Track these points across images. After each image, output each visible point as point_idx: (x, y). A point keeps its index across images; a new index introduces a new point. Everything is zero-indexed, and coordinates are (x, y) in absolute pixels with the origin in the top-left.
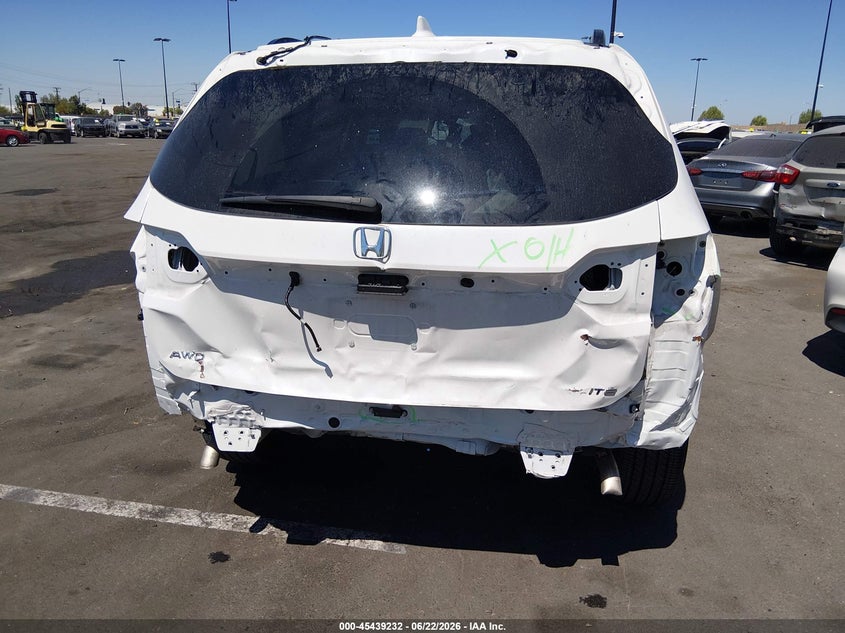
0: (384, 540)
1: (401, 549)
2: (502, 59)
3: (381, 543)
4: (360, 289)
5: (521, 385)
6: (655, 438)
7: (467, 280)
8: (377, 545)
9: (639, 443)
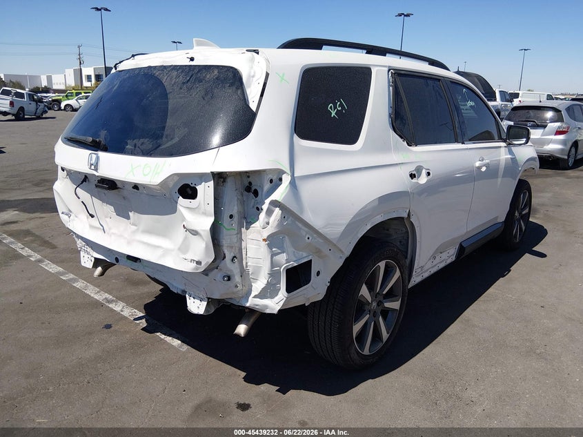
0: (182, 342)
1: (185, 347)
2: (188, 63)
3: (180, 342)
4: (97, 186)
5: (167, 252)
6: (257, 303)
7: (136, 187)
8: (176, 342)
9: (248, 305)
